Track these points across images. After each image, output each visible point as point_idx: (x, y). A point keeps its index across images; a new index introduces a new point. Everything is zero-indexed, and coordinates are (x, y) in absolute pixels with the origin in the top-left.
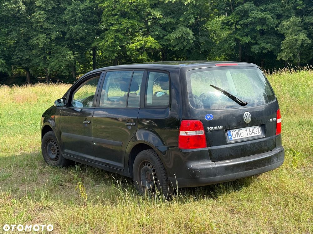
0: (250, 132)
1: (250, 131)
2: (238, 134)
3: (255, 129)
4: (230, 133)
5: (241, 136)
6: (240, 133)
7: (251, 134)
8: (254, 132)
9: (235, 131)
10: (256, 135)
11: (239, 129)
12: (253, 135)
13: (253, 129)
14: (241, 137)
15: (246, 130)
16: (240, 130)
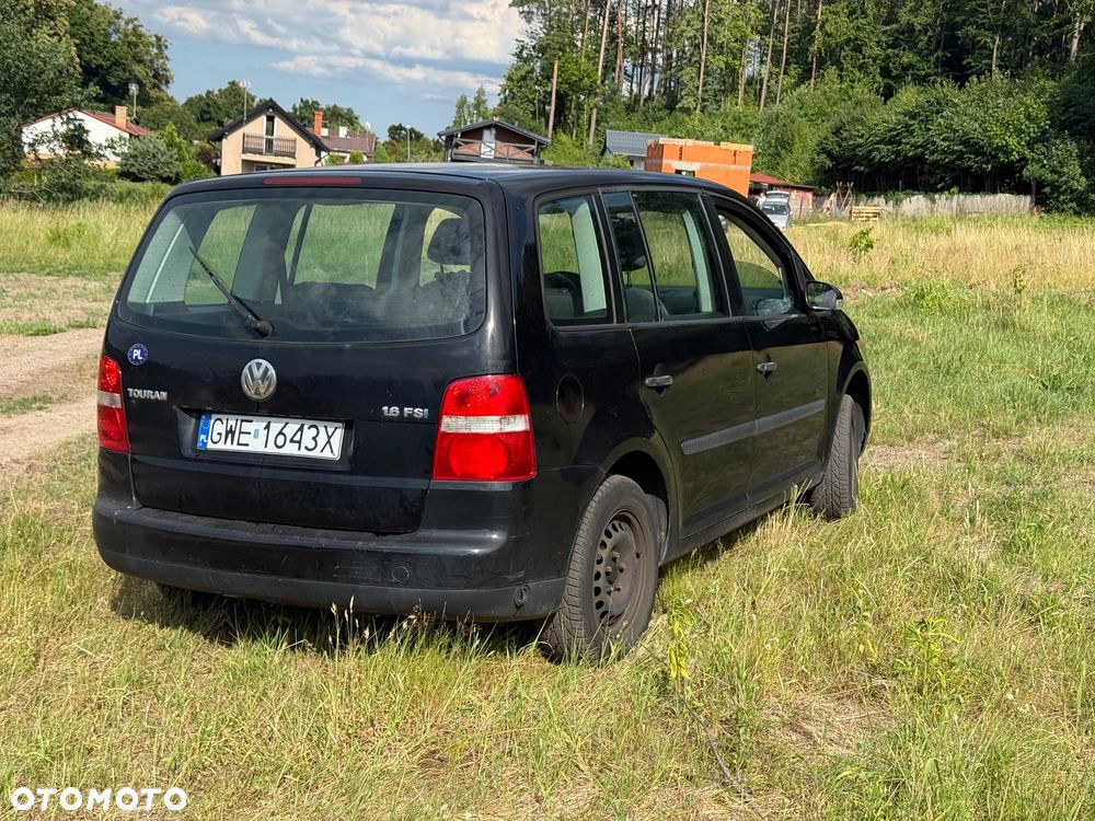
0: (281, 438)
1: (281, 433)
2: (230, 432)
3: (309, 433)
4: (207, 424)
5: (239, 444)
6: (240, 432)
7: (280, 443)
8: (299, 442)
9: (225, 422)
10: (303, 452)
11: (240, 417)
12: (290, 450)
13: (301, 429)
14: (235, 447)
15: (268, 427)
16: (242, 421)
